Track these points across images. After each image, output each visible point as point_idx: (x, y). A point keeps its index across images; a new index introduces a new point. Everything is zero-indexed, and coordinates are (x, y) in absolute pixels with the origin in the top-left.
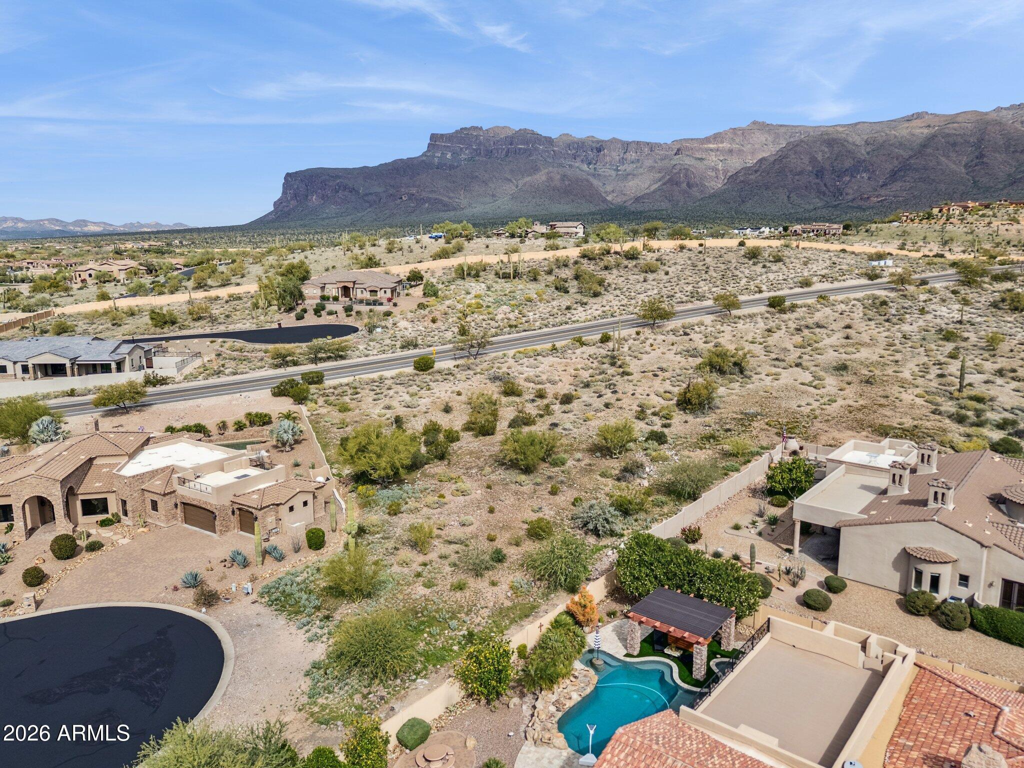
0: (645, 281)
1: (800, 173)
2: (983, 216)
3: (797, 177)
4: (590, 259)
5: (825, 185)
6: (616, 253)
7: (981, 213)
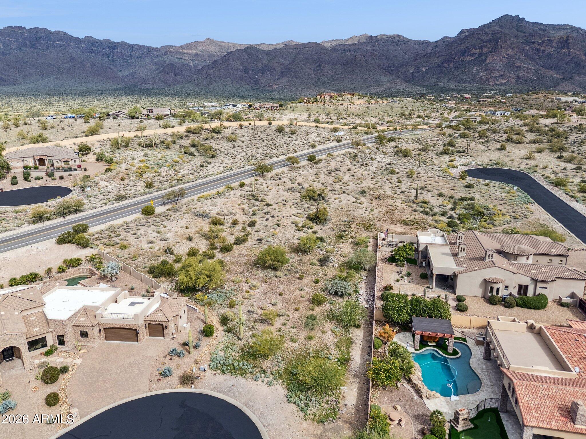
0: (234, 147)
1: (237, 70)
2: (339, 100)
3: (235, 72)
4: (193, 133)
5: (250, 77)
6: (207, 129)
7: (338, 99)
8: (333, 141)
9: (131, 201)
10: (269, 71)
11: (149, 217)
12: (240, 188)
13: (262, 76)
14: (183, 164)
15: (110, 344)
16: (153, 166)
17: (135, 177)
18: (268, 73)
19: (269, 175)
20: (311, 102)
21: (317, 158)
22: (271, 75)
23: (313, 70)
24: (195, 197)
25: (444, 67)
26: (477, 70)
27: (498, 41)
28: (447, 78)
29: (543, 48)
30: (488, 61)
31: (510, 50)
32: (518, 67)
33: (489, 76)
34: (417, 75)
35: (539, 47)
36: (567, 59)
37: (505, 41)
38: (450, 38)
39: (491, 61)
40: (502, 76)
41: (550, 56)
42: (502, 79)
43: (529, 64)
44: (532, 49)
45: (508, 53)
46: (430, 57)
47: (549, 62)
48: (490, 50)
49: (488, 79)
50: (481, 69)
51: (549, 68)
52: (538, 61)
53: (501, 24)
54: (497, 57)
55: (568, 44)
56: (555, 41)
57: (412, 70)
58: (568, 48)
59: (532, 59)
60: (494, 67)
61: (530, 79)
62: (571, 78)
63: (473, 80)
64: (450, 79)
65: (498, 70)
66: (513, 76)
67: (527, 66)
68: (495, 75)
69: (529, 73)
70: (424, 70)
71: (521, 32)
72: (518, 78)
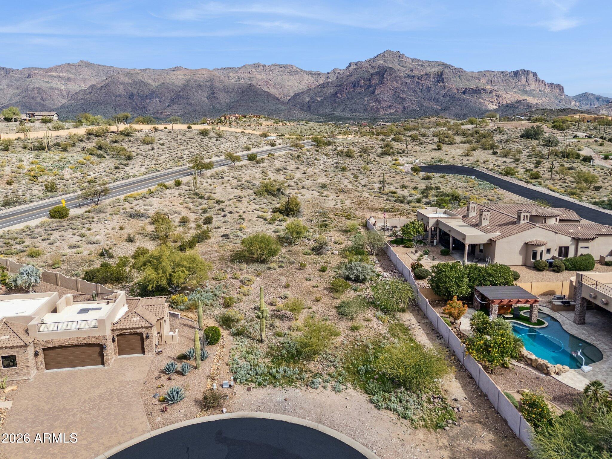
1: (120, 96)
2: (245, 121)
3: (118, 98)
5: (136, 104)
7: (243, 120)
8: (267, 144)
9: (27, 206)
10: (158, 97)
11: (62, 220)
12: (176, 187)
13: (150, 103)
14: (91, 165)
15: (57, 374)
16: (50, 168)
17: (27, 181)
18: (157, 99)
19: (208, 173)
20: (215, 123)
21: (259, 158)
22: (160, 102)
23: (207, 98)
24: (122, 197)
25: (337, 97)
26: (368, 100)
27: (384, 74)
28: (341, 108)
29: (423, 82)
30: (376, 92)
31: (395, 83)
32: (403, 99)
33: (379, 106)
34: (313, 104)
35: (419, 81)
36: (443, 92)
37: (390, 75)
38: (340, 70)
39: (379, 92)
40: (390, 106)
41: (429, 89)
42: (391, 109)
43: (412, 96)
44: (413, 82)
45: (393, 85)
46: (324, 87)
47: (429, 95)
48: (377, 82)
49: (378, 110)
50: (372, 100)
51: (430, 99)
52: (419, 93)
53: (384, 58)
54: (385, 88)
55: (443, 79)
56: (432, 76)
57: (308, 99)
58: (443, 82)
59: (414, 91)
60: (382, 98)
61: (415, 110)
62: (448, 108)
63: (366, 110)
64: (344, 109)
65: (386, 101)
66: (400, 107)
67: (411, 98)
68: (384, 106)
69: (413, 104)
70: (319, 100)
71: (402, 66)
72: (404, 108)
